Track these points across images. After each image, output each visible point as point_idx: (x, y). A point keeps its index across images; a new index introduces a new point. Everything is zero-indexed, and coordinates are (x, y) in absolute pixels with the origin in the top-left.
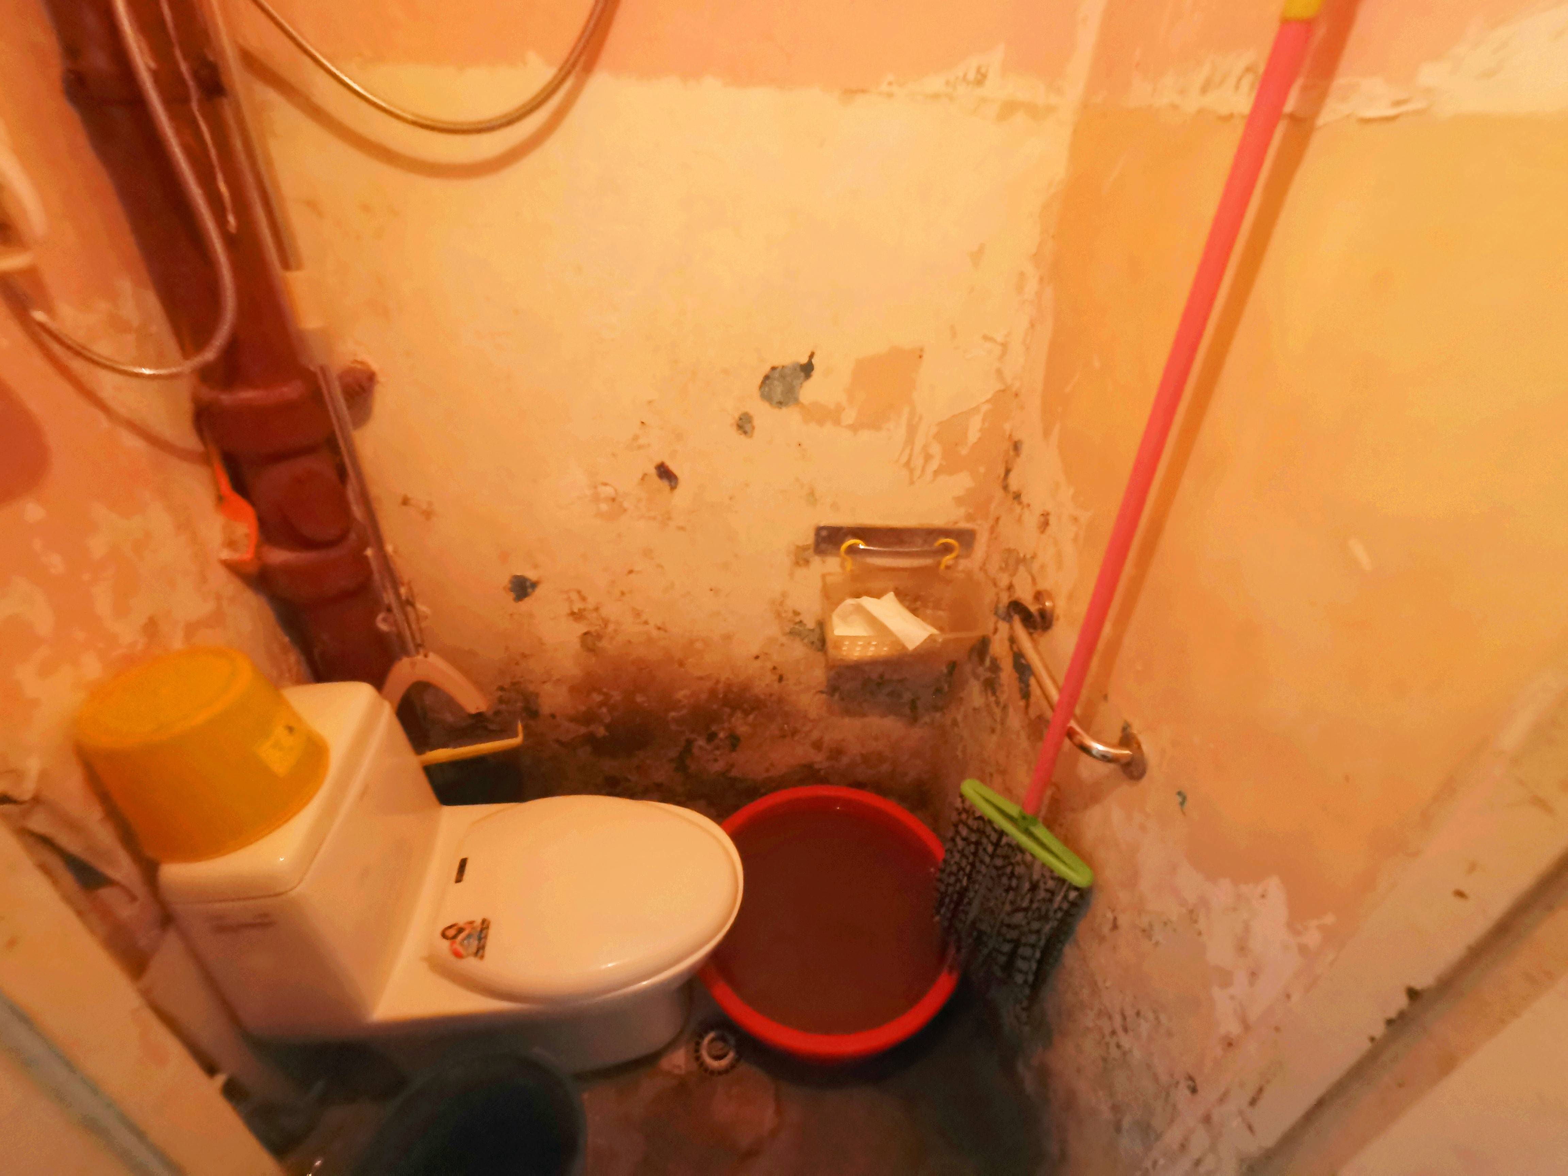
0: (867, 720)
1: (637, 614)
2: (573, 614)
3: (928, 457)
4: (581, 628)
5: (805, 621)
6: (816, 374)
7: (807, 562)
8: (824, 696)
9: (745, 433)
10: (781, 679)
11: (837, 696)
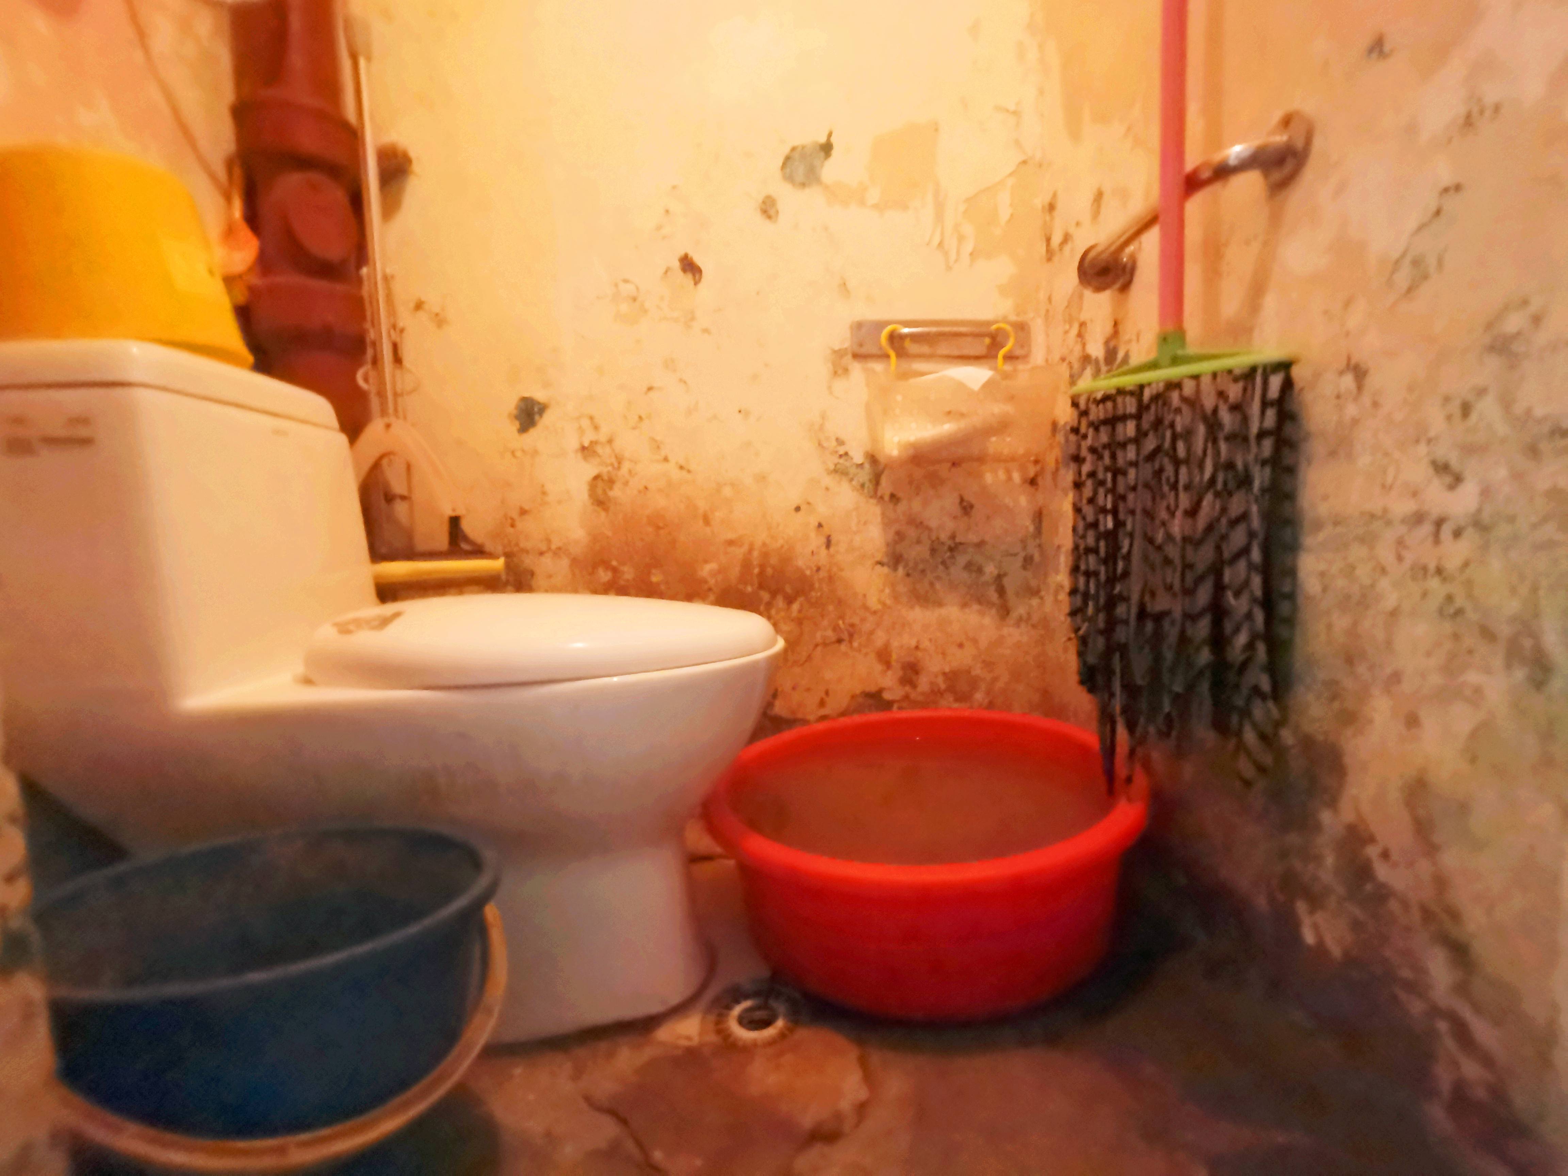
0: (943, 611)
1: (657, 446)
2: (583, 448)
3: (961, 239)
4: (589, 470)
5: (851, 453)
6: (834, 152)
7: (846, 370)
8: (885, 570)
9: (769, 217)
10: (828, 544)
11: (901, 571)
